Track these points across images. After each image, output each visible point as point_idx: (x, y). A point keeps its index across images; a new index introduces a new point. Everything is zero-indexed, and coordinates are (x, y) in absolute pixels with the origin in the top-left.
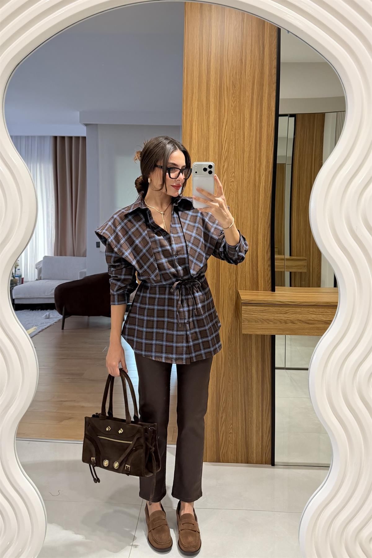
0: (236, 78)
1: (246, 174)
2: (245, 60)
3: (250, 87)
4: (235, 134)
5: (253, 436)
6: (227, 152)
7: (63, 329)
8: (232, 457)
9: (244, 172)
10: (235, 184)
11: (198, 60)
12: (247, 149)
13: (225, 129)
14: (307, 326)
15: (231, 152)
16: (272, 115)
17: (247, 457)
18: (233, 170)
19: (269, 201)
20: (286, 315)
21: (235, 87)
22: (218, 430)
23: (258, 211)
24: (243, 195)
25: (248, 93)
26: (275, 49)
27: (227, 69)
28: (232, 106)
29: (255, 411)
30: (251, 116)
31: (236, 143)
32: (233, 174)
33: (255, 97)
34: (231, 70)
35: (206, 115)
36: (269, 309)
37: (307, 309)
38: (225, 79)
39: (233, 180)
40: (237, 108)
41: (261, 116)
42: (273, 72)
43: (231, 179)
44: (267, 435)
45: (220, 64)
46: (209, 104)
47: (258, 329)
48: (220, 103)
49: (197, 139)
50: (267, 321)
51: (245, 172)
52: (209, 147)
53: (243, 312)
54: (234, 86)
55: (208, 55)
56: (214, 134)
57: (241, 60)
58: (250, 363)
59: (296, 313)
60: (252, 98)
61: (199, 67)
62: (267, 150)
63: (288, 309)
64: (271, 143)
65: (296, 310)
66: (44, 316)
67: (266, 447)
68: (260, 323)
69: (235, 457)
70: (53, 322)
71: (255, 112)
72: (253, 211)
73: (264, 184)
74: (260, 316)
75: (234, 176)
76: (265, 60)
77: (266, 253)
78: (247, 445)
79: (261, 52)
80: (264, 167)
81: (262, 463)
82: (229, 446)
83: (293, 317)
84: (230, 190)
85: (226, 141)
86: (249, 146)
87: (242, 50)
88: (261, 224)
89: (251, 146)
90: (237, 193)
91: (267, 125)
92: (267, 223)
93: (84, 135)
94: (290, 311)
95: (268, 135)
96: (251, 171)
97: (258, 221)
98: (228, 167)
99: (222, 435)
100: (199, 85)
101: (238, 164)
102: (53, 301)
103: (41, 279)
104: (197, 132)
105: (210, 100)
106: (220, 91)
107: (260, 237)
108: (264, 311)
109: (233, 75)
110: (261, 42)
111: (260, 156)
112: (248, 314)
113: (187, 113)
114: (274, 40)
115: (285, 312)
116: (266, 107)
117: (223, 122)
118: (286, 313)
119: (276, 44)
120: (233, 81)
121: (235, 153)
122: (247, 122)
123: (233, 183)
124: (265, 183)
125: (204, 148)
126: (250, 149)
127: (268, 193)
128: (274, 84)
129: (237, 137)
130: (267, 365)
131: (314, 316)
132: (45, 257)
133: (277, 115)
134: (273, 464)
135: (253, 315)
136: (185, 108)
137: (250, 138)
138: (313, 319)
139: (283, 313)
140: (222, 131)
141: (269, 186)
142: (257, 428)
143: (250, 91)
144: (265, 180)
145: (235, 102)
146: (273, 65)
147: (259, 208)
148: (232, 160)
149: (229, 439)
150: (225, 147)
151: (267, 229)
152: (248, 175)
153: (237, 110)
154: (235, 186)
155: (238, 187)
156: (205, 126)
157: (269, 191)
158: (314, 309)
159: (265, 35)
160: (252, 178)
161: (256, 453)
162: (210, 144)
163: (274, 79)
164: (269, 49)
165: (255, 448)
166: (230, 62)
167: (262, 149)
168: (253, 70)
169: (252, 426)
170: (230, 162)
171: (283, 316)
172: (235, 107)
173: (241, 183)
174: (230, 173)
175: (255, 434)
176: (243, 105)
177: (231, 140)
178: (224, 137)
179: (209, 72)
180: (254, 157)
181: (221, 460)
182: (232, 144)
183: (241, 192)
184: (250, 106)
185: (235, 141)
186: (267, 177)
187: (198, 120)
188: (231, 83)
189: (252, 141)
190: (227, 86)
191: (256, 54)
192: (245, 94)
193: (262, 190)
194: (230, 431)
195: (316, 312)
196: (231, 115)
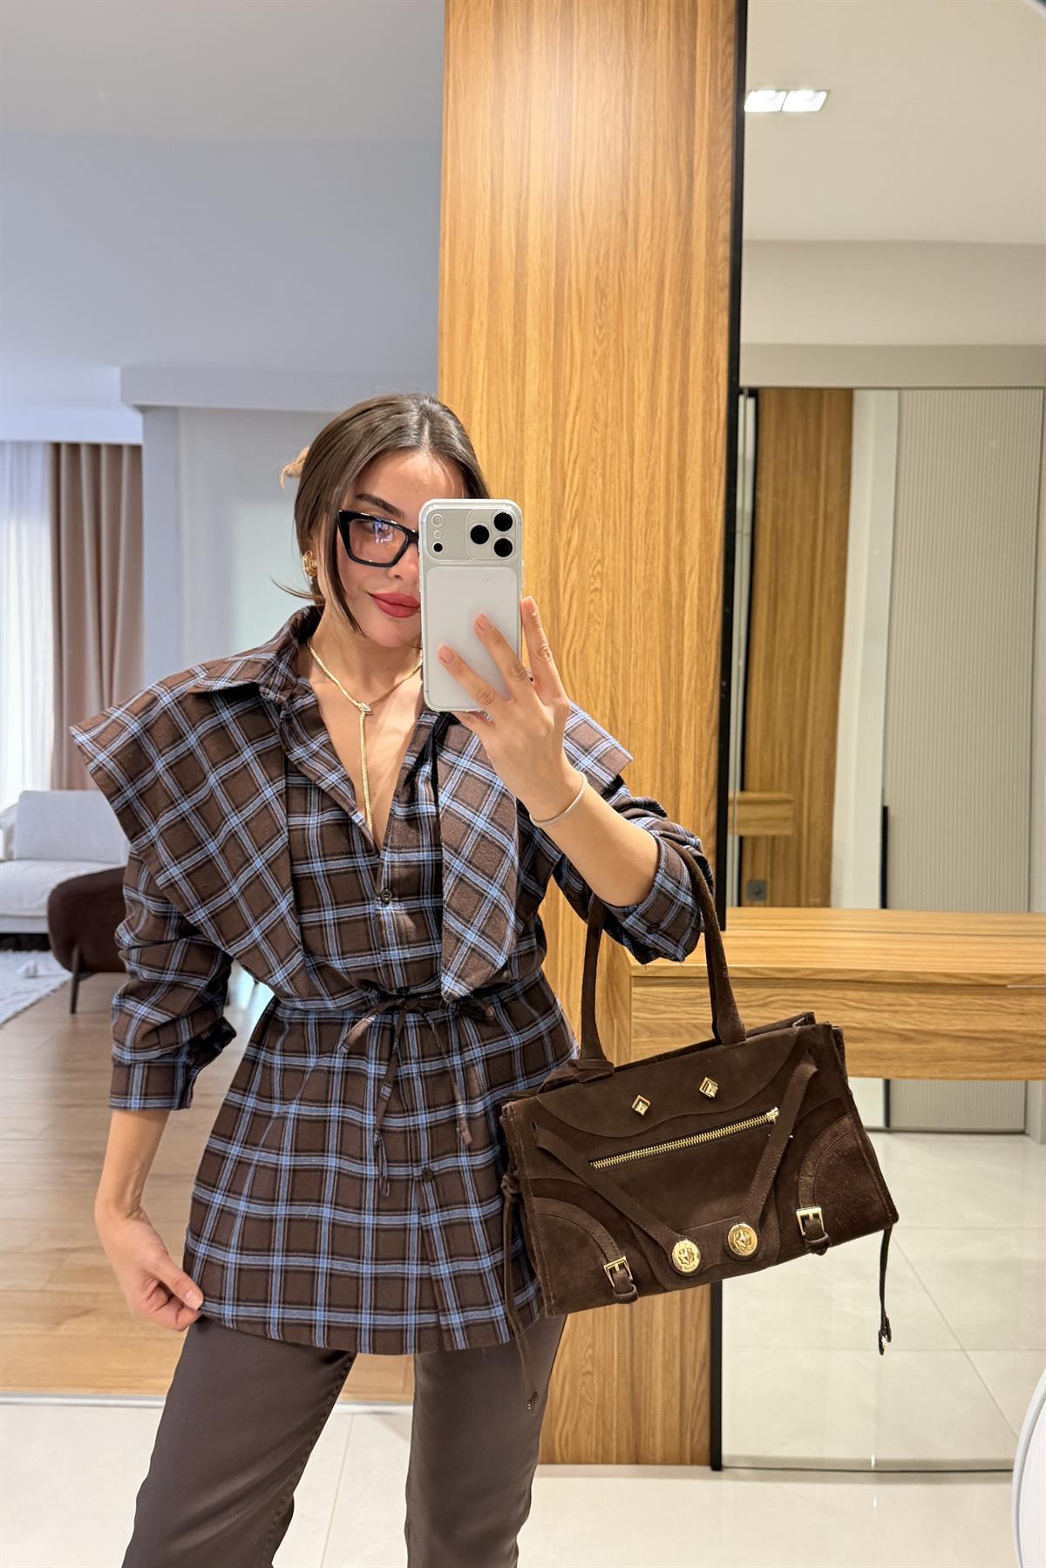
0: (608, 268)
1: (639, 569)
2: (636, 215)
3: (650, 295)
4: (604, 440)
5: (654, 1381)
6: (577, 501)
7: (73, 1010)
8: (589, 1448)
9: (634, 562)
10: (604, 600)
11: (487, 212)
12: (640, 488)
13: (574, 423)
15: (591, 498)
16: (718, 383)
17: (637, 1446)
18: (599, 556)
19: (714, 654)
20: (763, 1012)
21: (604, 296)
23: (679, 684)
24: (631, 634)
25: (646, 317)
26: (725, 184)
28: (595, 352)
30: (653, 383)
31: (608, 469)
32: (599, 568)
33: (667, 326)
34: (590, 245)
35: (513, 381)
38: (574, 271)
39: (598, 584)
40: (611, 360)
41: (684, 384)
42: (720, 253)
43: (593, 584)
44: (697, 1375)
45: (558, 227)
46: (525, 346)
48: (557, 342)
51: (636, 560)
53: (635, 1005)
54: (602, 292)
55: (521, 195)
56: (538, 440)
57: (624, 214)
59: (797, 1005)
60: (658, 330)
61: (492, 233)
62: (703, 493)
63: (770, 991)
64: (716, 471)
65: (798, 995)
66: (21, 970)
67: (693, 1413)
69: (601, 1445)
70: (46, 991)
71: (665, 372)
72: (663, 684)
73: (696, 601)
74: (687, 1016)
75: (601, 574)
76: (695, 215)
77: (702, 814)
78: (636, 1406)
79: (684, 194)
80: (695, 547)
81: (681, 1462)
82: (583, 1412)
84: (590, 616)
85: (575, 462)
86: (649, 479)
87: (626, 183)
88: (689, 725)
89: (653, 477)
90: (612, 627)
91: (704, 413)
92: (709, 721)
93: (137, 439)
94: (777, 998)
95: (706, 444)
96: (654, 557)
97: (678, 717)
98: (582, 545)
99: (558, 1381)
100: (491, 286)
101: (615, 535)
102: (42, 927)
103: (10, 859)
105: (525, 335)
106: (558, 308)
107: (687, 765)
108: (699, 1001)
109: (598, 260)
110: (682, 159)
111: (682, 511)
112: (651, 1011)
113: (452, 371)
114: (725, 153)
115: (762, 1002)
116: (700, 360)
117: (568, 404)
119: (730, 166)
120: (597, 281)
121: (603, 499)
122: (642, 404)
123: (598, 594)
124: (700, 599)
125: (510, 484)
126: (652, 490)
128: (722, 291)
129: (609, 452)
132: (26, 795)
133: (734, 391)
134: (716, 1464)
135: (664, 1012)
136: (446, 355)
137: (650, 453)
138: (860, 1023)
139: (758, 1006)
140: (564, 431)
141: (712, 608)
142: (667, 1356)
143: (652, 310)
144: (700, 589)
145: (605, 343)
146: (720, 232)
147: (681, 673)
148: (595, 524)
149: (583, 1392)
150: (572, 481)
151: (707, 740)
152: (645, 572)
153: (611, 368)
154: (605, 606)
155: (613, 609)
156: (511, 413)
157: (713, 622)
158: (864, 995)
159: (697, 139)
160: (658, 582)
161: (665, 1432)
162: (525, 472)
163: (724, 275)
164: (709, 182)
165: (659, 1417)
166: (590, 219)
167: (688, 488)
168: (659, 245)
169: (651, 1349)
170: (589, 529)
171: (755, 1014)
172: (605, 356)
173: (625, 597)
174: (587, 564)
175: (660, 1372)
176: (629, 351)
177: (592, 461)
178: (571, 448)
179: (521, 248)
180: (663, 512)
181: (558, 1457)
182: (595, 473)
183: (624, 624)
184: (651, 352)
185: (604, 463)
186: (704, 578)
187: (489, 397)
188: (593, 282)
189: (656, 463)
190: (578, 291)
191: (668, 196)
192: (636, 319)
193: (690, 618)
194: (585, 1366)
195: (870, 1004)
196: (591, 381)
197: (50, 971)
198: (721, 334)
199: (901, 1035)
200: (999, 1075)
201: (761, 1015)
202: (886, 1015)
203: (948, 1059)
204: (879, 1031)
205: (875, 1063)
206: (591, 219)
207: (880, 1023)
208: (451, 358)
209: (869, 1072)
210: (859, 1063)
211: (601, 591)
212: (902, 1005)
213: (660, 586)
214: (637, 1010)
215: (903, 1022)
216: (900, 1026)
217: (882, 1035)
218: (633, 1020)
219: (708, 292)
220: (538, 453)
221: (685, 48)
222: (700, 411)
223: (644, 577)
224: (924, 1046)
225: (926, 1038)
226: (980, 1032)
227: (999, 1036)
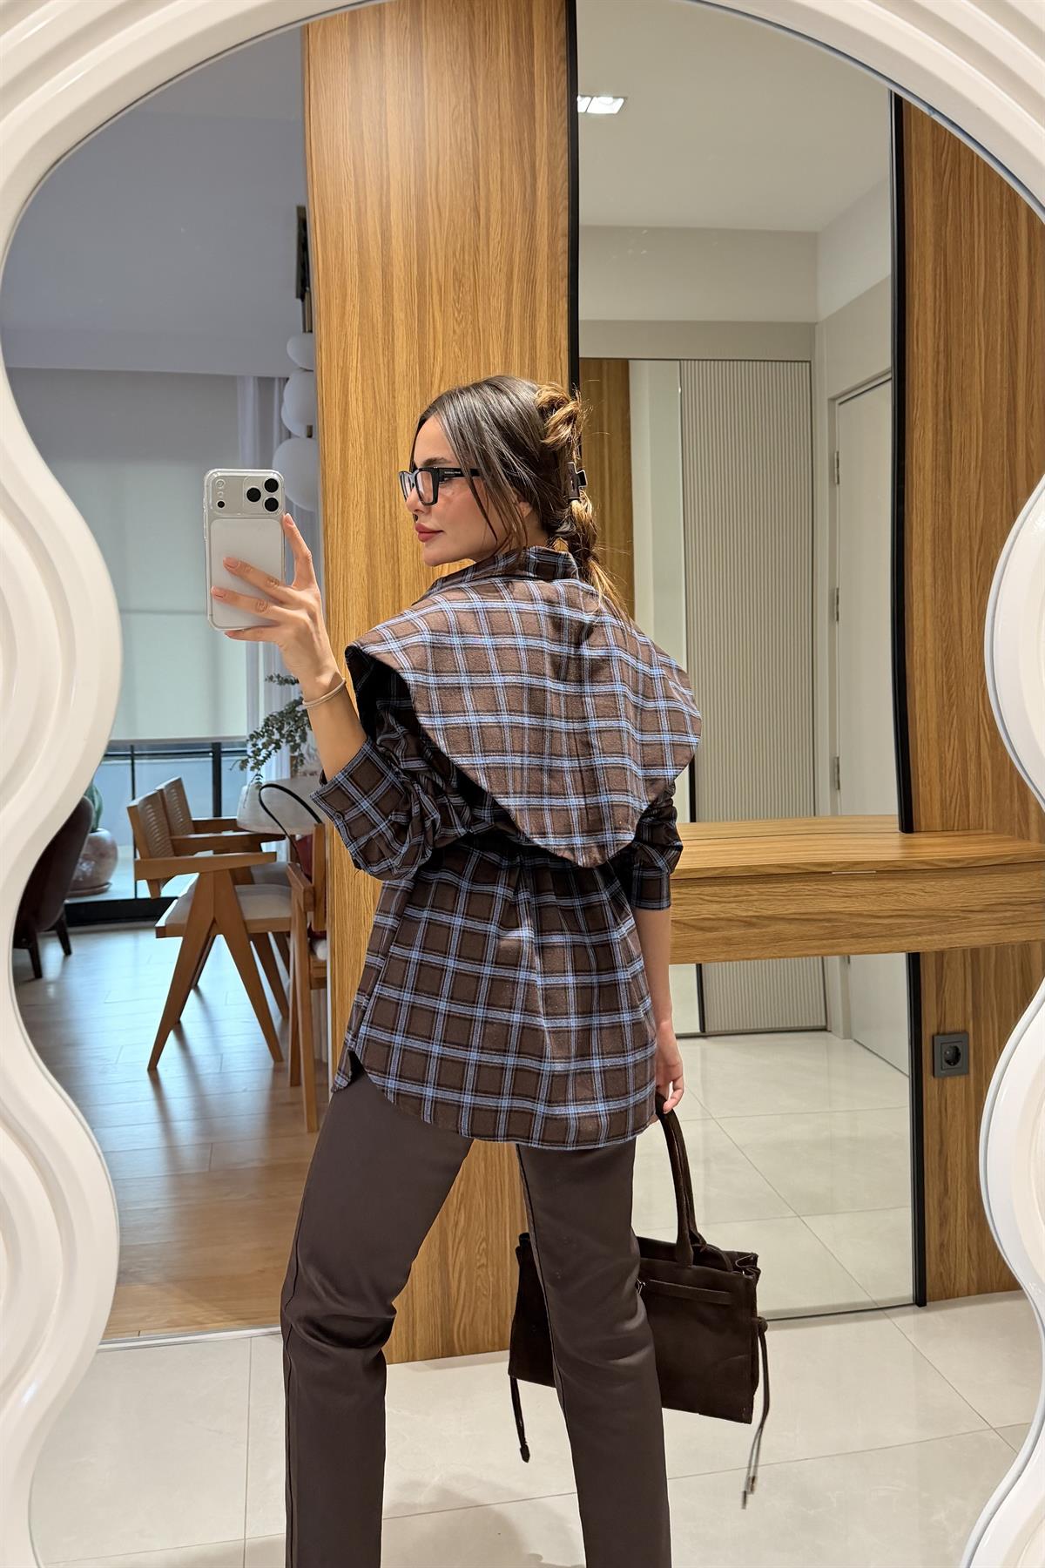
0: (464, 261)
2: (488, 210)
3: (500, 285)
8: (486, 1336)
11: (353, 201)
14: (699, 936)
21: (461, 284)
22: (446, 1264)
25: (498, 303)
26: (563, 184)
27: (438, 235)
28: (454, 332)
30: (506, 358)
33: (516, 310)
34: (447, 238)
35: (384, 354)
37: (697, 890)
38: (433, 262)
40: (469, 338)
41: (533, 360)
42: (559, 249)
45: (418, 221)
46: (393, 326)
48: (421, 322)
49: (361, 416)
52: (396, 442)
54: (459, 281)
55: (383, 190)
57: (476, 210)
60: (508, 315)
69: (496, 1334)
71: (516, 349)
76: (539, 211)
79: (529, 190)
82: (479, 1303)
87: (477, 181)
99: (456, 1275)
100: (360, 272)
104: (360, 398)
106: (421, 294)
109: (454, 254)
110: (525, 160)
114: (562, 157)
116: (545, 339)
117: (432, 375)
119: (566, 168)
120: (454, 269)
125: (385, 444)
128: (564, 281)
131: (715, 907)
133: (575, 360)
138: (711, 914)
143: (503, 297)
145: (464, 324)
146: (560, 228)
149: (479, 1284)
153: (470, 345)
156: (383, 381)
158: (716, 889)
159: (538, 143)
162: (398, 433)
163: (566, 266)
164: (548, 183)
166: (446, 214)
168: (508, 240)
172: (464, 335)
176: (484, 331)
179: (386, 239)
181: (458, 1352)
184: (503, 334)
187: (362, 367)
188: (451, 272)
190: (438, 280)
191: (515, 194)
192: (490, 304)
194: (479, 1260)
195: (721, 897)
196: (452, 356)
198: (562, 317)
199: (746, 922)
200: (830, 951)
202: (734, 905)
203: (785, 940)
204: (729, 920)
206: (448, 212)
207: (729, 913)
208: (328, 333)
212: (745, 894)
215: (747, 910)
216: (745, 914)
217: (731, 923)
219: (550, 281)
220: (408, 417)
221: (524, 64)
224: (764, 930)
225: (766, 922)
226: (810, 913)
227: (828, 916)
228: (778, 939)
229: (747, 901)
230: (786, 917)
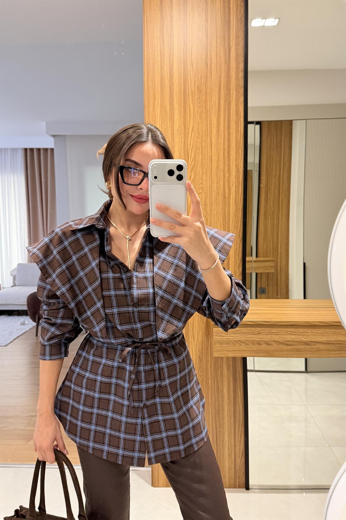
0: (202, 82)
1: (215, 186)
2: (211, 63)
3: (216, 91)
4: (202, 142)
5: (225, 460)
6: (193, 162)
7: (37, 335)
9: (213, 183)
10: (203, 196)
11: (159, 64)
12: (215, 158)
13: (191, 136)
14: (285, 347)
15: (198, 161)
16: (240, 121)
18: (201, 181)
19: (241, 213)
20: (259, 336)
21: (200, 92)
23: (229, 224)
24: (212, 208)
25: (215, 98)
26: (242, 52)
27: (191, 72)
28: (198, 112)
29: (226, 434)
30: (218, 122)
31: (203, 152)
32: (201, 185)
33: (222, 102)
34: (195, 74)
35: (170, 122)
36: (241, 330)
37: (285, 329)
38: (189, 84)
39: (201, 191)
40: (204, 114)
41: (229, 121)
42: (240, 76)
43: (199, 191)
44: (240, 458)
45: (184, 68)
47: (230, 351)
48: (185, 108)
50: (239, 342)
53: (214, 334)
54: (200, 90)
55: (171, 58)
56: (179, 142)
57: (206, 63)
58: (221, 383)
59: (271, 334)
60: (219, 104)
61: (161, 71)
62: (236, 159)
63: (260, 329)
65: (271, 330)
66: (20, 322)
67: (239, 471)
68: (232, 345)
71: (222, 118)
72: (223, 224)
73: (234, 196)
74: (232, 338)
75: (202, 188)
76: (231, 62)
77: (237, 268)
79: (227, 54)
80: (234, 177)
81: (235, 487)
83: (268, 338)
85: (192, 149)
86: (217, 155)
87: (207, 53)
89: (219, 154)
90: (206, 206)
91: (236, 131)
92: (239, 236)
93: (52, 146)
94: (263, 331)
95: (237, 142)
96: (220, 181)
98: (195, 178)
100: (161, 89)
101: (206, 174)
103: (16, 286)
105: (174, 106)
106: (185, 97)
108: (235, 332)
109: (198, 80)
110: (226, 43)
111: (229, 165)
112: (220, 336)
114: (241, 41)
115: (258, 332)
116: (234, 113)
117: (189, 130)
118: (259, 334)
119: (243, 45)
120: (198, 86)
121: (202, 162)
122: (214, 129)
124: (236, 195)
126: (218, 158)
127: (239, 206)
128: (241, 89)
129: (204, 145)
130: (239, 385)
131: (293, 336)
132: (19, 265)
133: (246, 123)
134: (247, 488)
135: (224, 336)
136: (146, 114)
137: (218, 146)
138: (292, 339)
139: (256, 334)
140: (188, 139)
141: (240, 198)
142: (229, 451)
143: (217, 96)
144: (236, 192)
145: (201, 108)
146: (240, 68)
147: (229, 221)
148: (199, 171)
150: (191, 156)
151: (238, 243)
152: (217, 187)
153: (204, 116)
154: (203, 198)
155: (206, 199)
157: (240, 203)
158: (294, 330)
159: (231, 37)
160: (221, 190)
161: (229, 478)
162: (175, 153)
163: (242, 83)
164: (236, 52)
165: (227, 472)
167: (231, 157)
168: (219, 73)
169: (224, 449)
170: (197, 172)
171: (256, 337)
172: (201, 113)
173: (210, 195)
174: (197, 185)
175: (227, 457)
176: (209, 111)
177: (198, 149)
178: (190, 145)
179: (171, 76)
180: (222, 166)
182: (199, 153)
183: (210, 204)
184: (217, 111)
185: (202, 149)
186: (237, 188)
188: (196, 88)
189: (220, 149)
190: (191, 90)
191: (222, 56)
192: (212, 99)
193: (232, 202)
195: (295, 333)
196: (197, 121)
197: (29, 323)
198: (241, 104)
199: (305, 343)
201: (258, 337)
202: (301, 336)
203: (321, 351)
204: (298, 342)
205: (297, 353)
206: (195, 66)
207: (298, 339)
209: (295, 356)
210: (292, 353)
211: (202, 193)
212: (305, 333)
213: (222, 191)
214: (215, 336)
215: (306, 339)
216: (305, 340)
217: (299, 343)
218: (214, 339)
219: (236, 90)
220: (179, 147)
221: (226, 5)
222: (235, 131)
223: (216, 188)
224: (313, 346)
225: (314, 344)
226: (332, 341)
227: (339, 342)
228: (318, 350)
229: (306, 335)
230: (323, 342)
